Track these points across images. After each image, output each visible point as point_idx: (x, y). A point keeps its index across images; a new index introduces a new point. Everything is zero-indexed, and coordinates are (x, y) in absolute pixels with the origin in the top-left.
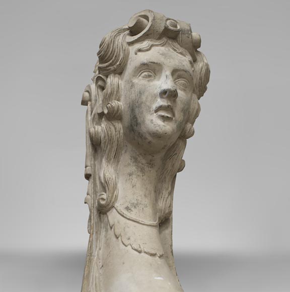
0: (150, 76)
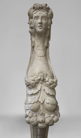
0: (37, 19)
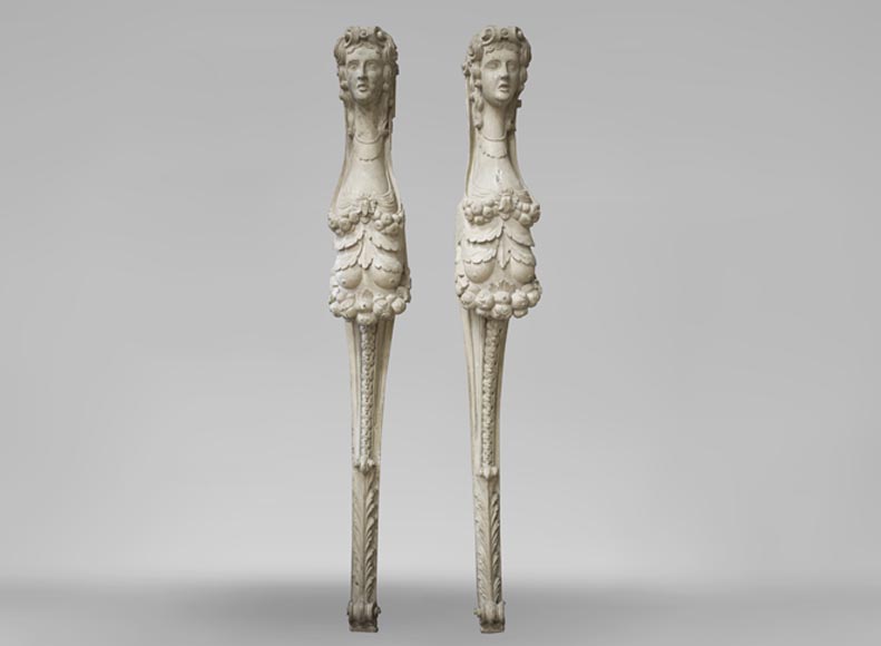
0: (354, 68)
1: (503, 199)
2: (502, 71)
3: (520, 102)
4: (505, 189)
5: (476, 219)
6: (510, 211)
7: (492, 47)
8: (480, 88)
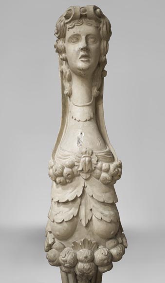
1: (82, 160)
2: (82, 44)
3: (106, 72)
4: (84, 150)
5: (58, 180)
6: (90, 171)
7: (72, 24)
8: (66, 60)
